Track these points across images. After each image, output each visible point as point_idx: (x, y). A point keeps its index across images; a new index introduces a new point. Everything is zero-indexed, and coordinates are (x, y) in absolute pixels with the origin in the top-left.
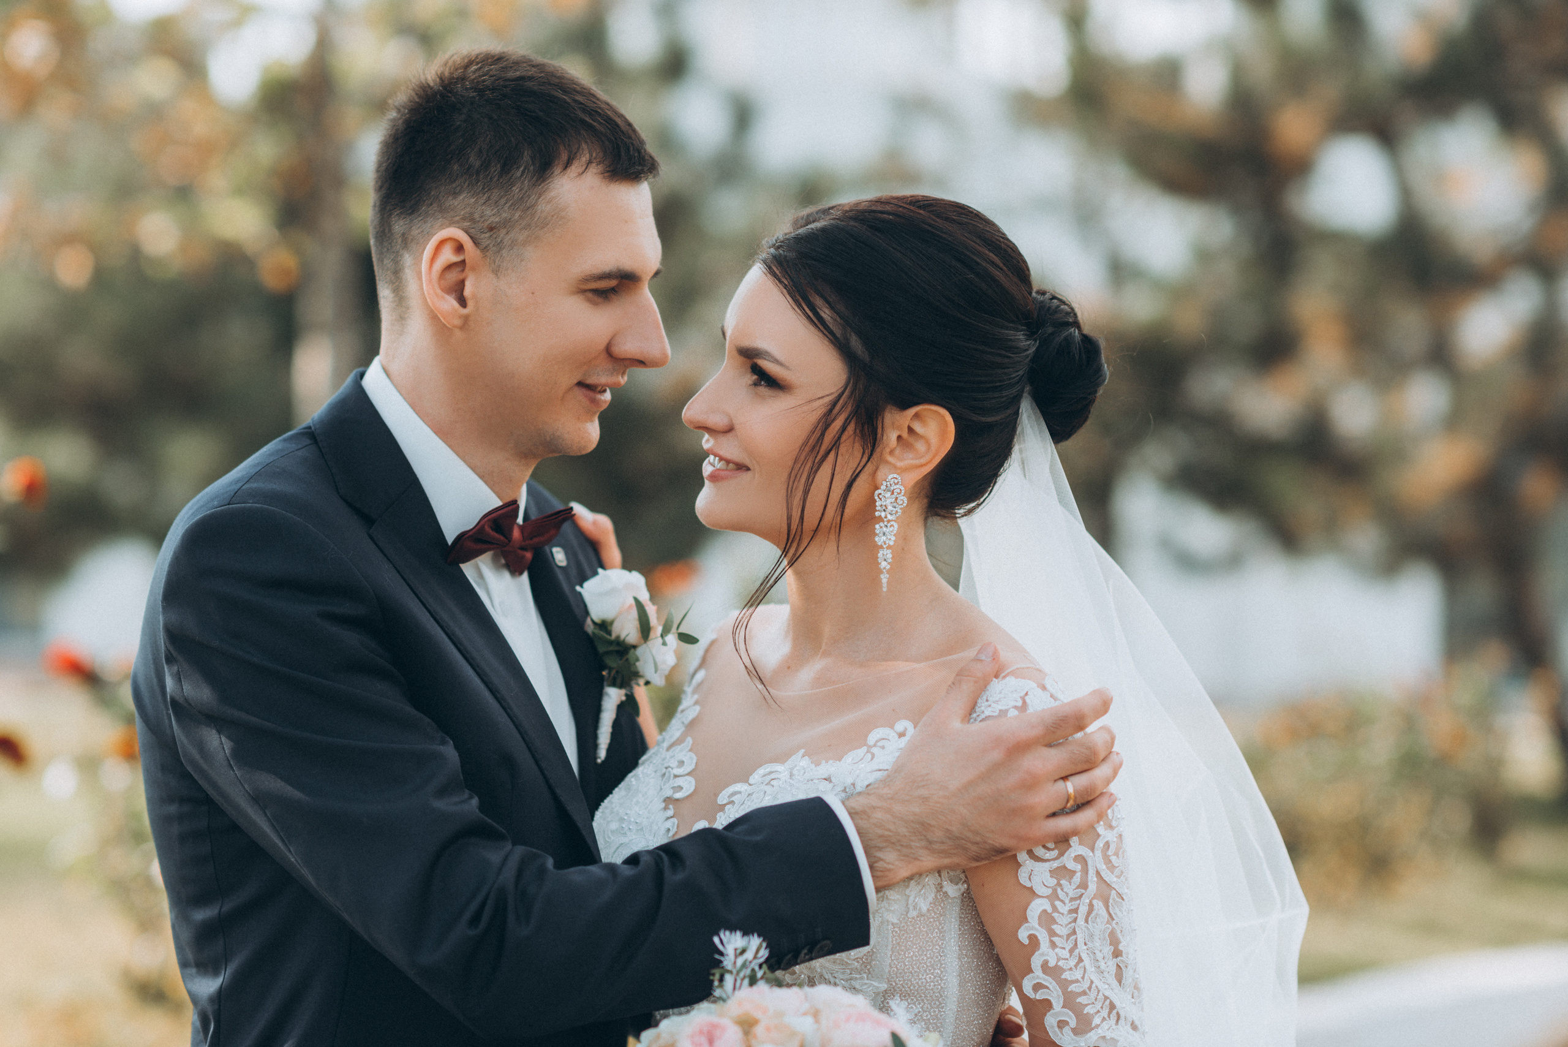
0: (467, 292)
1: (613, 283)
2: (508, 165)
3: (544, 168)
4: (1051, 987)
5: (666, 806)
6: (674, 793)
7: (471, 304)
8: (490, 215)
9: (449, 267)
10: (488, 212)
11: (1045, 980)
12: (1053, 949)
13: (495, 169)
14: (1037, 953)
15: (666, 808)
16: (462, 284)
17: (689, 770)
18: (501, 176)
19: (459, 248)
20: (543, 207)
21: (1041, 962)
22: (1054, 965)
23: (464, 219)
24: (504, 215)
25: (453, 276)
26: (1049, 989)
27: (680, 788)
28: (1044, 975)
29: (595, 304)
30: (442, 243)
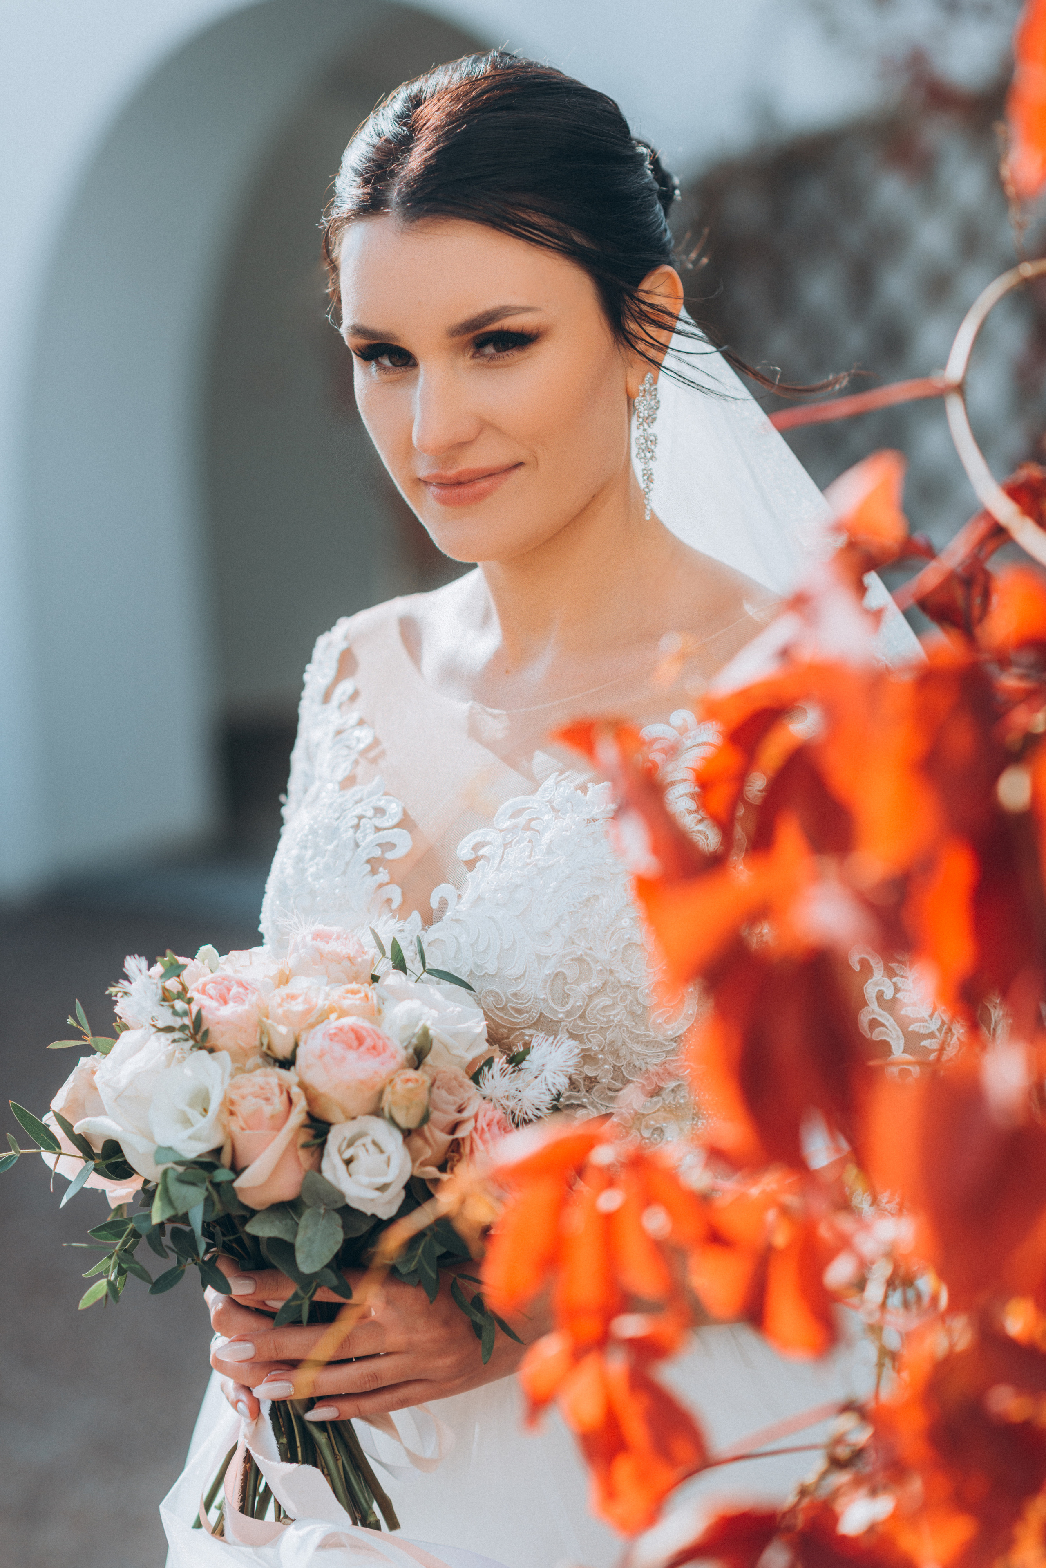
4: (887, 1024)
5: (372, 868)
6: (383, 852)
11: (880, 1015)
12: (890, 979)
14: (870, 981)
15: (374, 872)
17: (396, 820)
21: (875, 994)
22: (891, 997)
26: (887, 1028)
27: (392, 846)
28: (880, 1010)
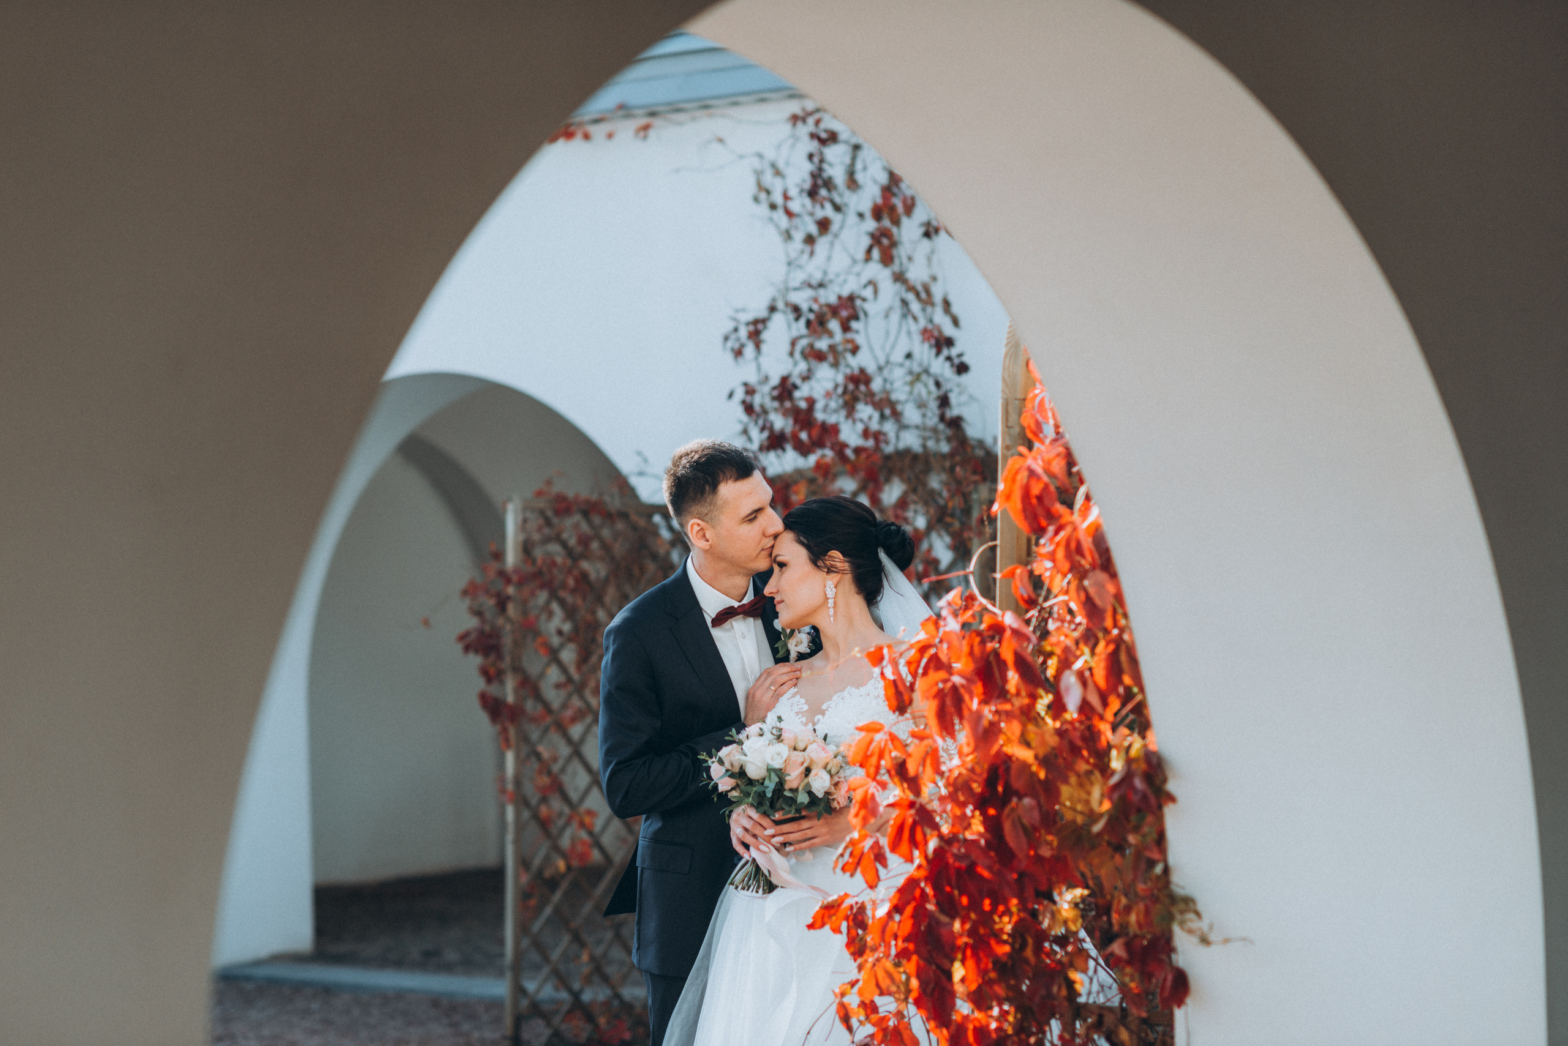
0: (707, 537)
1: (754, 515)
2: (703, 492)
3: (714, 487)
7: (710, 540)
8: (704, 510)
9: (698, 531)
10: (703, 510)
13: (699, 496)
16: (704, 534)
18: (701, 498)
19: (699, 525)
20: (719, 502)
23: (697, 514)
24: (708, 509)
25: (701, 533)
29: (749, 523)
30: (692, 525)
